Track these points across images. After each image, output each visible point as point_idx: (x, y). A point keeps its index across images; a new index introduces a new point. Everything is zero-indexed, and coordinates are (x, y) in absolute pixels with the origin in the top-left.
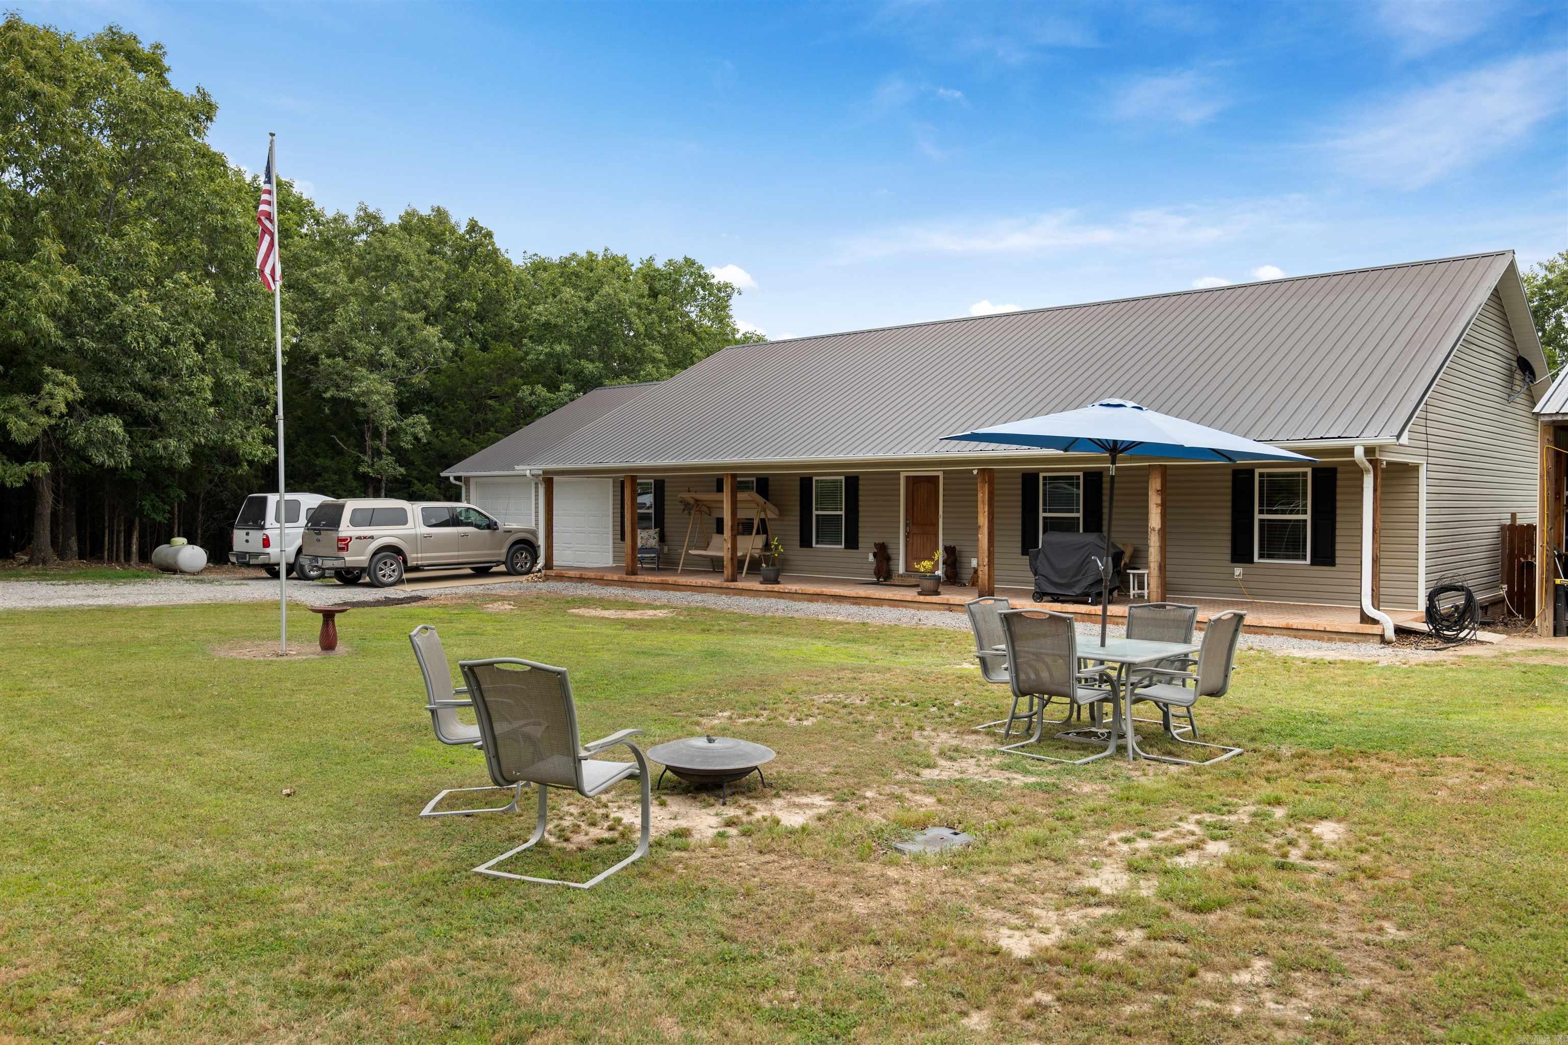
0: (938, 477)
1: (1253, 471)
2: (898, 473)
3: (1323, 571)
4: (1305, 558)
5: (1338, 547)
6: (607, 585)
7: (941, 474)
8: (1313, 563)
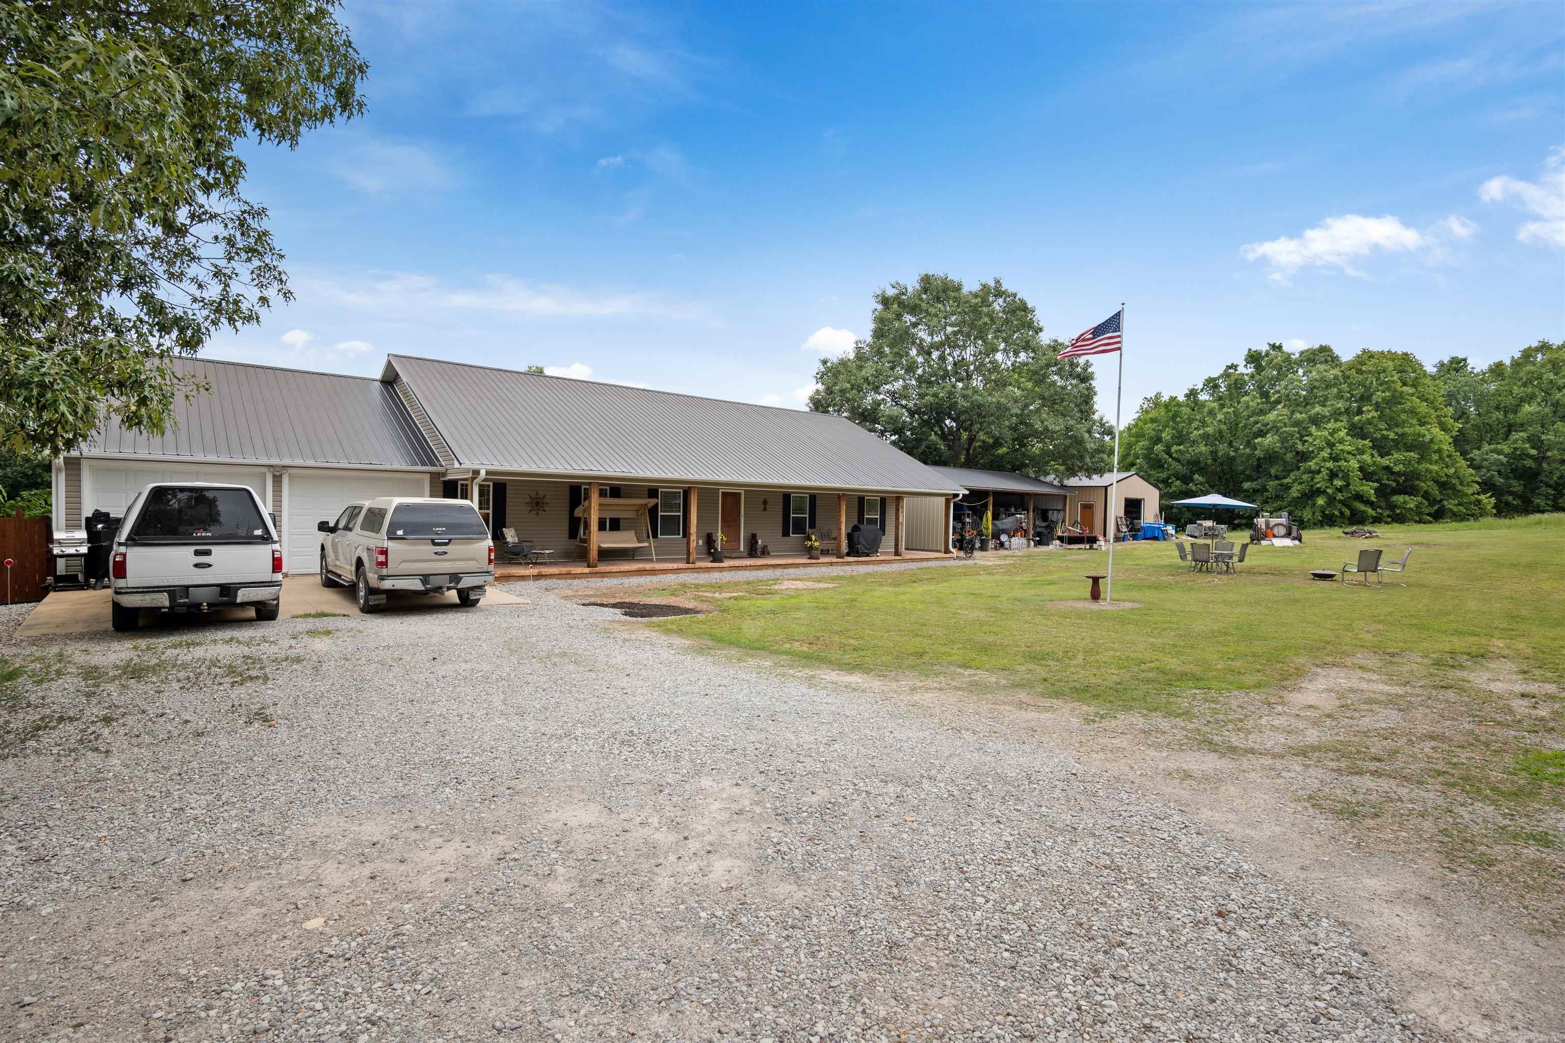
0: (740, 494)
2: (718, 489)
6: (575, 578)
7: (743, 492)
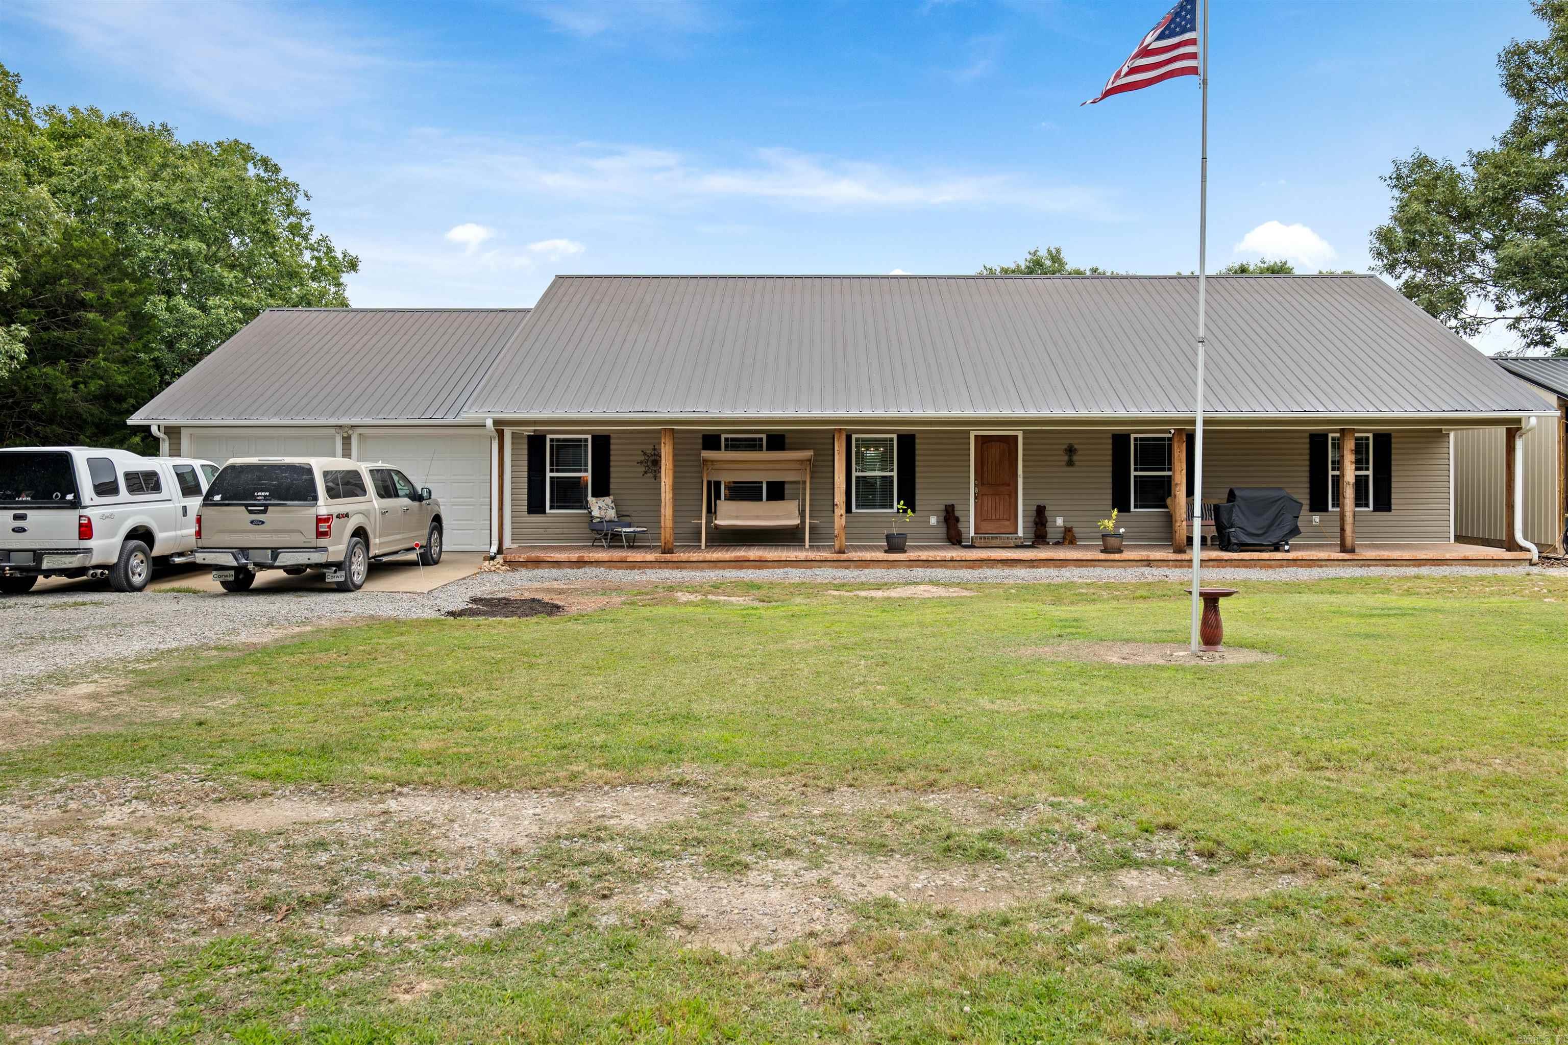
0: (1016, 437)
1: (1327, 436)
2: (968, 432)
3: (1382, 516)
4: (1367, 505)
5: (1393, 496)
7: (1020, 435)
8: (1376, 509)
